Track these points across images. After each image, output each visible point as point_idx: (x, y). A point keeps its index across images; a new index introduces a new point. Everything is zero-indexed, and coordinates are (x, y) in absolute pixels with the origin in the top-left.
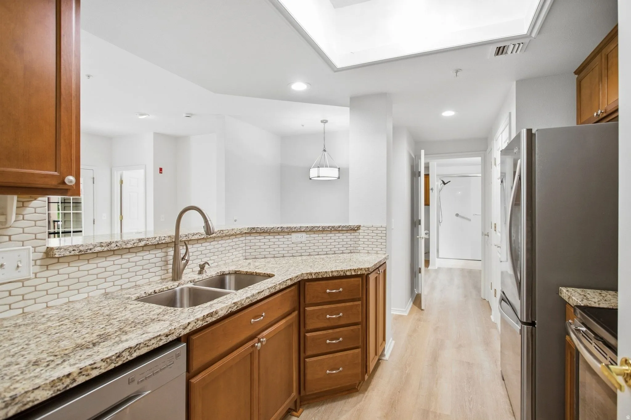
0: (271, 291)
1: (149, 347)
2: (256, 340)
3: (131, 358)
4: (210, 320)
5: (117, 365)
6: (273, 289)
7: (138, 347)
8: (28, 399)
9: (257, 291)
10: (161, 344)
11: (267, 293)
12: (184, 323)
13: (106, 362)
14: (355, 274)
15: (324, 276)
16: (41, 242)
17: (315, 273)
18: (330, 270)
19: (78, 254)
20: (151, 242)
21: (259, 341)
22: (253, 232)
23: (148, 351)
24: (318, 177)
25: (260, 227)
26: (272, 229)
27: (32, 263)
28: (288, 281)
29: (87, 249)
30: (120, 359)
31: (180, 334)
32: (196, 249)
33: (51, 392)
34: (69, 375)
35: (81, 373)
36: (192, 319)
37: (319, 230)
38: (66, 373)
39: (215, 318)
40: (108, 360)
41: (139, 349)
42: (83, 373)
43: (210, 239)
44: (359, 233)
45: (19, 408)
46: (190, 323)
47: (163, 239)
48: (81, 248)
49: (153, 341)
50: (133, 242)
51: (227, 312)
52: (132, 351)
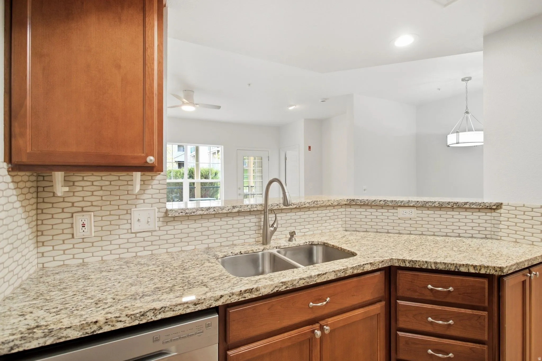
0: (339, 274)
1: (174, 312)
2: (317, 326)
3: (156, 319)
4: (248, 296)
5: (141, 322)
6: (341, 272)
7: (163, 309)
8: (62, 335)
9: (317, 273)
10: (188, 311)
11: (332, 277)
12: (216, 295)
13: (130, 318)
14: (476, 273)
15: (423, 267)
16: (162, 205)
17: (410, 261)
18: (432, 260)
19: (184, 215)
20: (244, 209)
21: (321, 328)
22: (351, 204)
23: (174, 315)
24: (457, 143)
25: (360, 199)
26: (374, 202)
27: (157, 219)
28: (366, 266)
29: (191, 212)
30: (144, 317)
31: (210, 305)
32: (289, 218)
33: (81, 333)
34: (96, 322)
35: (106, 322)
36: (226, 292)
37: (435, 205)
38: (95, 320)
39: (256, 295)
40: (133, 317)
41: (164, 312)
42: (109, 323)
43: (305, 208)
44: (501, 214)
45: (55, 340)
46: (223, 296)
47: (254, 207)
48: (187, 211)
49: (179, 307)
50: (228, 208)
51: (272, 291)
52: (157, 313)
